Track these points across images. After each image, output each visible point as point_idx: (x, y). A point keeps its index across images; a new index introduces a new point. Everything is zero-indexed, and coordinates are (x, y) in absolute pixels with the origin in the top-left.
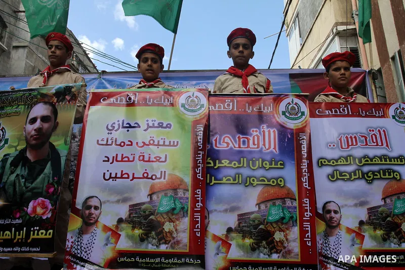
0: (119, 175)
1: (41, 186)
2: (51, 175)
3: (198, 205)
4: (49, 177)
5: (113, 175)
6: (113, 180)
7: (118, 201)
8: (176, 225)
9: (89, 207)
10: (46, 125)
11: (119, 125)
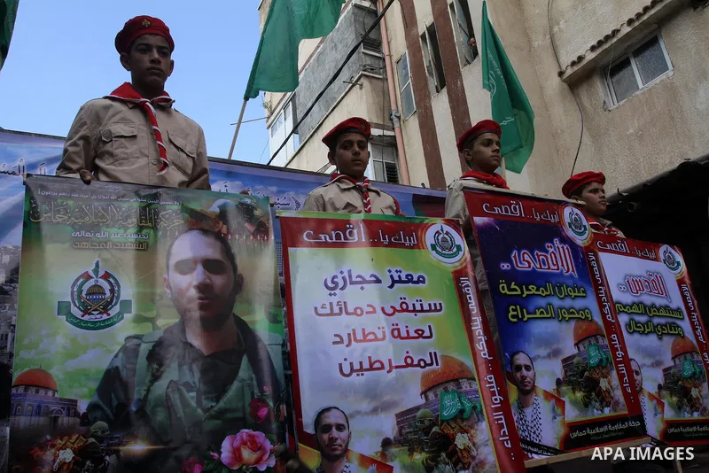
0: (366, 365)
1: (240, 405)
3: (496, 400)
5: (357, 366)
6: (358, 375)
7: (375, 411)
8: (472, 436)
9: (328, 428)
11: (344, 278)
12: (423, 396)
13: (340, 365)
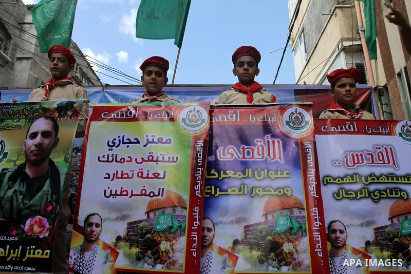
0: (119, 193)
1: (40, 204)
2: (50, 193)
3: (196, 224)
4: (47, 195)
5: (113, 193)
6: (113, 197)
7: (117, 219)
8: (172, 244)
9: (91, 225)
10: (46, 141)
11: (119, 141)
12: (146, 214)
13: (105, 191)
